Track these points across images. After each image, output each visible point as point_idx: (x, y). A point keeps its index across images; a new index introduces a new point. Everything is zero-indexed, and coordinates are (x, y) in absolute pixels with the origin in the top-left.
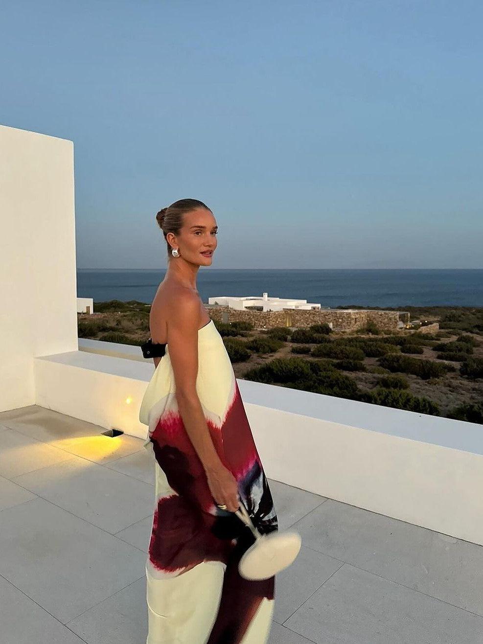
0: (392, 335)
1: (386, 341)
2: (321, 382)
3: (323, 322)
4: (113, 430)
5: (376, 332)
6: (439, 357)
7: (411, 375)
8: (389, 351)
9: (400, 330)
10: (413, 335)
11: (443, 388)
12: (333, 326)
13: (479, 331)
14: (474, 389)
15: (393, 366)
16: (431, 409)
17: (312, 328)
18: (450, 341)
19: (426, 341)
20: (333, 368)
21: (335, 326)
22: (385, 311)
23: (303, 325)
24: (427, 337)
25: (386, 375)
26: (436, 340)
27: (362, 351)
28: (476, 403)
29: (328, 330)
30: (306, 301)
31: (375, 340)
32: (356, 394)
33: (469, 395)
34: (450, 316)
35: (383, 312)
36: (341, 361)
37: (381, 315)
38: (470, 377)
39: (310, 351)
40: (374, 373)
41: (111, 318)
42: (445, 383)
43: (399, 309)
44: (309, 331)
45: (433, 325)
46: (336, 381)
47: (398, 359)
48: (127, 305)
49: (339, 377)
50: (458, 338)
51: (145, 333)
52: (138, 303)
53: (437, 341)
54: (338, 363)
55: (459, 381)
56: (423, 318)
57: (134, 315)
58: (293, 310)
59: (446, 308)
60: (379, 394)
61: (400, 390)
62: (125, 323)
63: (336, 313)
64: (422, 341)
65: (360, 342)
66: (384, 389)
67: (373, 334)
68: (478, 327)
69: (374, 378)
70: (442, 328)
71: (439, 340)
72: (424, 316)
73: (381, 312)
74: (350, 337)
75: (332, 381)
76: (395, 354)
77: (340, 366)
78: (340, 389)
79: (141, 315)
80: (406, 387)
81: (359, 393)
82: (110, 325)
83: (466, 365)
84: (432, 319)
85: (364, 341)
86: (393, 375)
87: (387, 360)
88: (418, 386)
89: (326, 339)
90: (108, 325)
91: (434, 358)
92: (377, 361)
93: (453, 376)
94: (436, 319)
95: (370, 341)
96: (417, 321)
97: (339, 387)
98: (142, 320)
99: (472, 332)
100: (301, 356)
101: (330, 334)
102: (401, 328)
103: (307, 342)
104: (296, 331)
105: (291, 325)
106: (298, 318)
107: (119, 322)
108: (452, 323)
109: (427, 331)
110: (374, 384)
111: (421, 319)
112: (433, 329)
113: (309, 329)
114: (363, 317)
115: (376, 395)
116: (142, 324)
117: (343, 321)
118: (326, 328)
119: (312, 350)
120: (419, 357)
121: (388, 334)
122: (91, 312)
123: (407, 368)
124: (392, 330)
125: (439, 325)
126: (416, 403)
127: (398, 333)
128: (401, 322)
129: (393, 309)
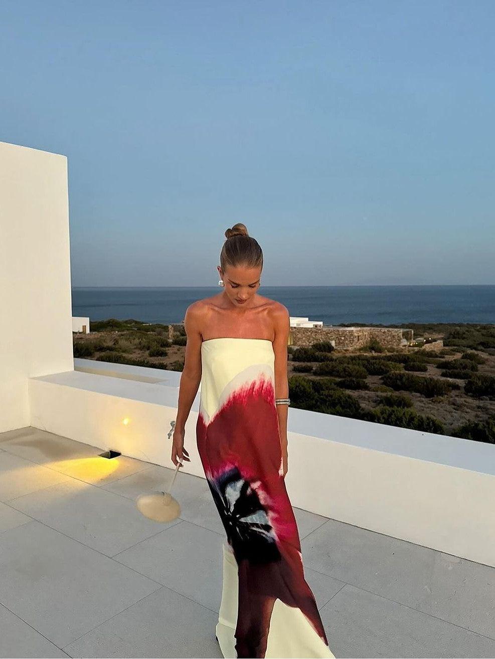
0: (395, 353)
1: (389, 358)
2: (324, 401)
3: (325, 340)
4: (110, 451)
5: (379, 350)
6: (443, 375)
7: (415, 394)
8: (393, 369)
9: (404, 348)
10: (416, 353)
11: (448, 407)
12: (335, 344)
13: (483, 348)
14: (479, 407)
15: (396, 383)
16: (436, 428)
17: (313, 346)
18: (455, 358)
19: (431, 358)
20: (335, 386)
21: (338, 344)
22: (387, 329)
23: (304, 344)
24: (431, 355)
25: (389, 393)
26: (440, 357)
27: (364, 369)
28: (481, 421)
29: (330, 349)
30: (307, 319)
31: (379, 358)
32: (360, 413)
33: (474, 413)
34: (454, 333)
35: (386, 330)
36: (343, 379)
37: (384, 332)
38: (475, 395)
39: (312, 369)
40: (377, 391)
41: (107, 338)
42: (449, 401)
43: (403, 326)
44: (311, 349)
45: (437, 342)
46: (339, 400)
47: (401, 376)
48: (124, 324)
49: (342, 396)
50: (463, 355)
51: (143, 353)
52: (136, 322)
53: (440, 359)
54: (340, 382)
55: (462, 399)
56: (427, 335)
57: (132, 334)
58: (295, 328)
59: (449, 325)
60: (382, 413)
61: (404, 408)
62: (123, 343)
63: (338, 331)
64: (426, 359)
65: (363, 360)
66: (388, 407)
67: (375, 352)
68: (482, 344)
69: (377, 396)
70: (447, 345)
71: (443, 357)
72: (428, 333)
73: (383, 330)
74: (352, 355)
75: (335, 400)
76: (398, 372)
77: (342, 385)
78: (343, 407)
79: (138, 334)
80: (409, 405)
81: (362, 412)
82: (108, 345)
83: (470, 383)
84: (436, 336)
85: (366, 359)
86: (397, 393)
87: (391, 379)
88: (422, 405)
89: (328, 358)
90: (105, 345)
91: (439, 376)
92: (380, 379)
93: (457, 394)
94: (440, 336)
95: (373, 359)
96: (420, 339)
97: (341, 406)
98: (140, 339)
99: (476, 349)
100: (302, 374)
101: (332, 352)
102: (405, 346)
103: (309, 361)
104: (297, 350)
105: (292, 343)
106: (299, 336)
107: (116, 342)
108: (456, 341)
109: (431, 348)
110: (378, 402)
111: (425, 336)
112: (438, 346)
113: (311, 347)
114: (365, 335)
115: (379, 414)
116: (140, 343)
117: (346, 339)
118: (328, 346)
119: (314, 369)
120: (423, 374)
121: (392, 352)
122: (88, 331)
123: (411, 385)
124: (395, 347)
125: (444, 342)
126: (420, 421)
127: (402, 350)
128: (405, 340)
129: (396, 327)
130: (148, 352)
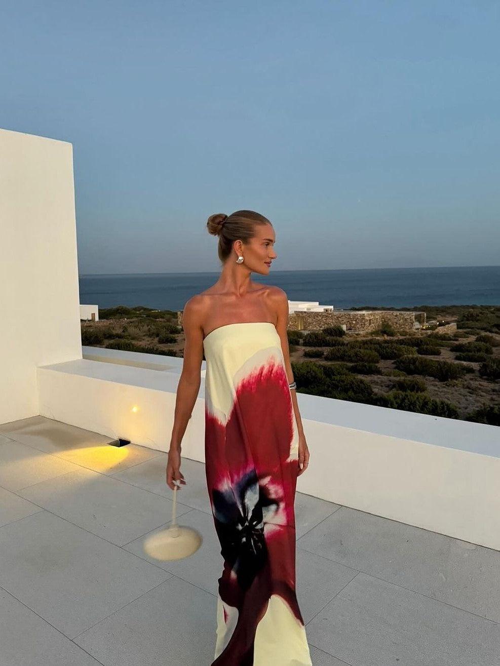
0: (408, 336)
1: (401, 342)
2: (335, 387)
3: (336, 324)
4: (120, 440)
5: (392, 334)
6: (457, 358)
7: (429, 377)
8: (405, 353)
9: (416, 331)
10: (429, 336)
11: (462, 390)
12: (347, 328)
13: (497, 330)
14: (494, 391)
15: (409, 368)
16: (451, 413)
17: (324, 331)
18: (468, 341)
19: (444, 341)
20: (347, 371)
21: (349, 328)
22: (400, 312)
23: (315, 328)
24: (444, 338)
25: (403, 377)
26: (454, 340)
27: (376, 354)
28: (497, 405)
29: (341, 333)
30: (318, 303)
31: (391, 342)
32: (372, 398)
33: (489, 397)
34: (468, 315)
35: (398, 313)
37: (396, 316)
38: (490, 378)
39: (323, 354)
40: (390, 376)
41: (116, 325)
42: (463, 385)
43: (415, 309)
44: (322, 334)
45: (451, 325)
46: (351, 385)
47: (414, 361)
48: (133, 311)
49: (354, 381)
50: (477, 338)
51: (152, 340)
52: (145, 309)
53: (454, 342)
54: (352, 366)
55: (477, 383)
56: (440, 318)
57: (140, 322)
58: (305, 312)
59: (463, 307)
60: (395, 398)
61: (417, 392)
62: (132, 330)
63: (350, 315)
64: (439, 342)
65: (376, 344)
66: (400, 392)
67: (388, 336)
68: (497, 326)
69: (390, 381)
70: (461, 328)
71: (457, 340)
72: (441, 316)
73: (395, 313)
74: (364, 339)
75: (347, 386)
76: (411, 356)
77: (354, 370)
78: (355, 393)
79: (147, 322)
80: (423, 390)
81: (375, 397)
82: (117, 332)
83: (485, 366)
84: (449, 319)
85: (378, 343)
86: (410, 378)
87: (404, 363)
88: (436, 388)
89: (339, 342)
90: (114, 332)
91: (452, 359)
92: (393, 363)
93: (472, 378)
94: (453, 319)
95: (385, 343)
96: (433, 321)
97: (353, 391)
98: (149, 327)
99: (491, 332)
100: (313, 360)
101: (344, 336)
102: (418, 329)
103: (320, 346)
104: (308, 335)
105: (302, 328)
106: (310, 320)
107: (125, 329)
108: (471, 323)
109: (445, 331)
110: (391, 387)
111: (438, 319)
112: (451, 329)
113: (322, 332)
114: (377, 319)
115: (392, 399)
116: (149, 330)
117: (357, 323)
118: (339, 330)
119: (325, 354)
120: (436, 358)
121: (404, 336)
122: (97, 319)
123: (424, 370)
124: (408, 331)
125: (457, 325)
126: (435, 406)
127: (415, 334)
128: (417, 323)
129: (408, 310)
130: (157, 339)
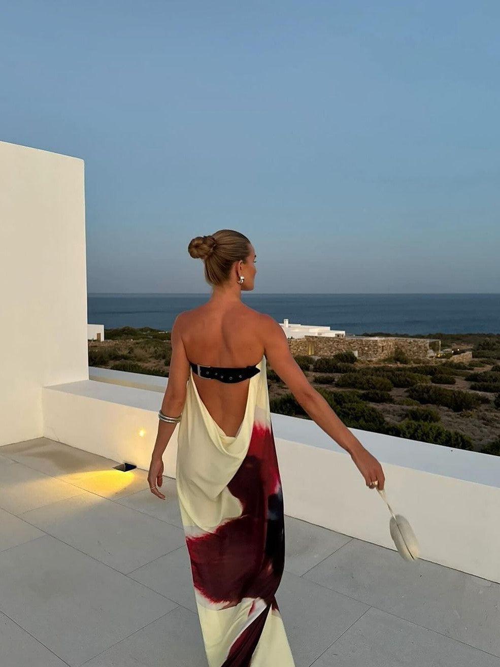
0: (422, 365)
1: (415, 370)
2: (346, 414)
3: (347, 349)
4: (126, 464)
5: (405, 362)
6: (473, 388)
7: (442, 407)
8: (419, 382)
9: (430, 359)
10: (444, 365)
11: (477, 421)
12: (358, 354)
15: (422, 397)
16: (465, 444)
17: (335, 356)
18: (484, 371)
19: (458, 370)
20: (358, 399)
21: (360, 354)
22: (414, 339)
23: (326, 354)
24: (459, 366)
25: (415, 407)
26: (469, 369)
27: (389, 381)
29: (353, 359)
30: (329, 328)
31: (404, 369)
32: (384, 427)
34: (484, 344)
35: (412, 340)
36: (367, 391)
37: (410, 343)
39: (333, 380)
40: (402, 404)
41: (122, 346)
42: (479, 416)
43: (430, 337)
44: (333, 359)
45: (466, 353)
46: (362, 413)
47: (428, 389)
48: (140, 332)
49: (365, 409)
50: (493, 367)
51: (159, 362)
52: (152, 330)
53: (470, 371)
54: (364, 394)
55: (493, 414)
56: (455, 346)
57: (147, 342)
58: (316, 337)
59: (479, 335)
60: (408, 428)
61: (430, 422)
62: (138, 352)
63: (362, 340)
64: (453, 370)
65: (387, 371)
66: (413, 421)
67: (401, 363)
69: (403, 410)
70: (476, 357)
71: (472, 369)
72: (457, 344)
73: (409, 340)
74: (377, 366)
75: (358, 414)
76: (424, 384)
77: (366, 397)
78: (366, 421)
79: (154, 343)
80: (437, 420)
81: (386, 427)
82: (122, 353)
84: (464, 347)
85: (391, 370)
86: (423, 407)
87: (417, 391)
88: (450, 419)
89: (351, 369)
90: (120, 353)
91: (467, 389)
92: (406, 392)
93: (488, 408)
94: (469, 347)
95: (398, 371)
96: (449, 350)
97: (364, 419)
98: (156, 348)
100: (325, 386)
101: (355, 363)
102: (432, 357)
103: (331, 372)
104: (318, 360)
105: (313, 353)
106: (321, 345)
107: (131, 350)
108: (487, 352)
109: (460, 360)
110: (403, 416)
111: (453, 347)
112: (466, 357)
113: (333, 357)
114: (390, 345)
115: (405, 429)
116: (156, 352)
117: (370, 350)
118: (351, 356)
119: (336, 380)
120: (451, 387)
121: (418, 364)
122: (102, 339)
123: (438, 399)
124: (422, 359)
125: (473, 353)
126: (448, 437)
127: (429, 362)
128: (432, 351)
129: (422, 337)
130: (163, 361)
